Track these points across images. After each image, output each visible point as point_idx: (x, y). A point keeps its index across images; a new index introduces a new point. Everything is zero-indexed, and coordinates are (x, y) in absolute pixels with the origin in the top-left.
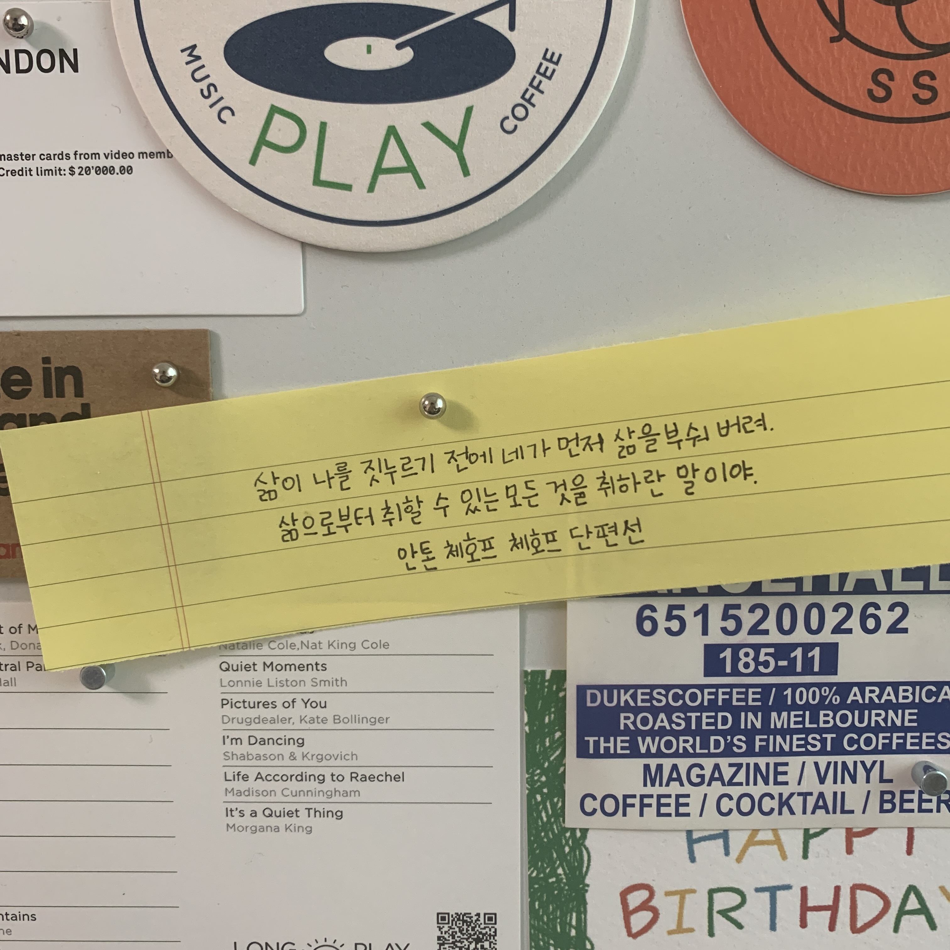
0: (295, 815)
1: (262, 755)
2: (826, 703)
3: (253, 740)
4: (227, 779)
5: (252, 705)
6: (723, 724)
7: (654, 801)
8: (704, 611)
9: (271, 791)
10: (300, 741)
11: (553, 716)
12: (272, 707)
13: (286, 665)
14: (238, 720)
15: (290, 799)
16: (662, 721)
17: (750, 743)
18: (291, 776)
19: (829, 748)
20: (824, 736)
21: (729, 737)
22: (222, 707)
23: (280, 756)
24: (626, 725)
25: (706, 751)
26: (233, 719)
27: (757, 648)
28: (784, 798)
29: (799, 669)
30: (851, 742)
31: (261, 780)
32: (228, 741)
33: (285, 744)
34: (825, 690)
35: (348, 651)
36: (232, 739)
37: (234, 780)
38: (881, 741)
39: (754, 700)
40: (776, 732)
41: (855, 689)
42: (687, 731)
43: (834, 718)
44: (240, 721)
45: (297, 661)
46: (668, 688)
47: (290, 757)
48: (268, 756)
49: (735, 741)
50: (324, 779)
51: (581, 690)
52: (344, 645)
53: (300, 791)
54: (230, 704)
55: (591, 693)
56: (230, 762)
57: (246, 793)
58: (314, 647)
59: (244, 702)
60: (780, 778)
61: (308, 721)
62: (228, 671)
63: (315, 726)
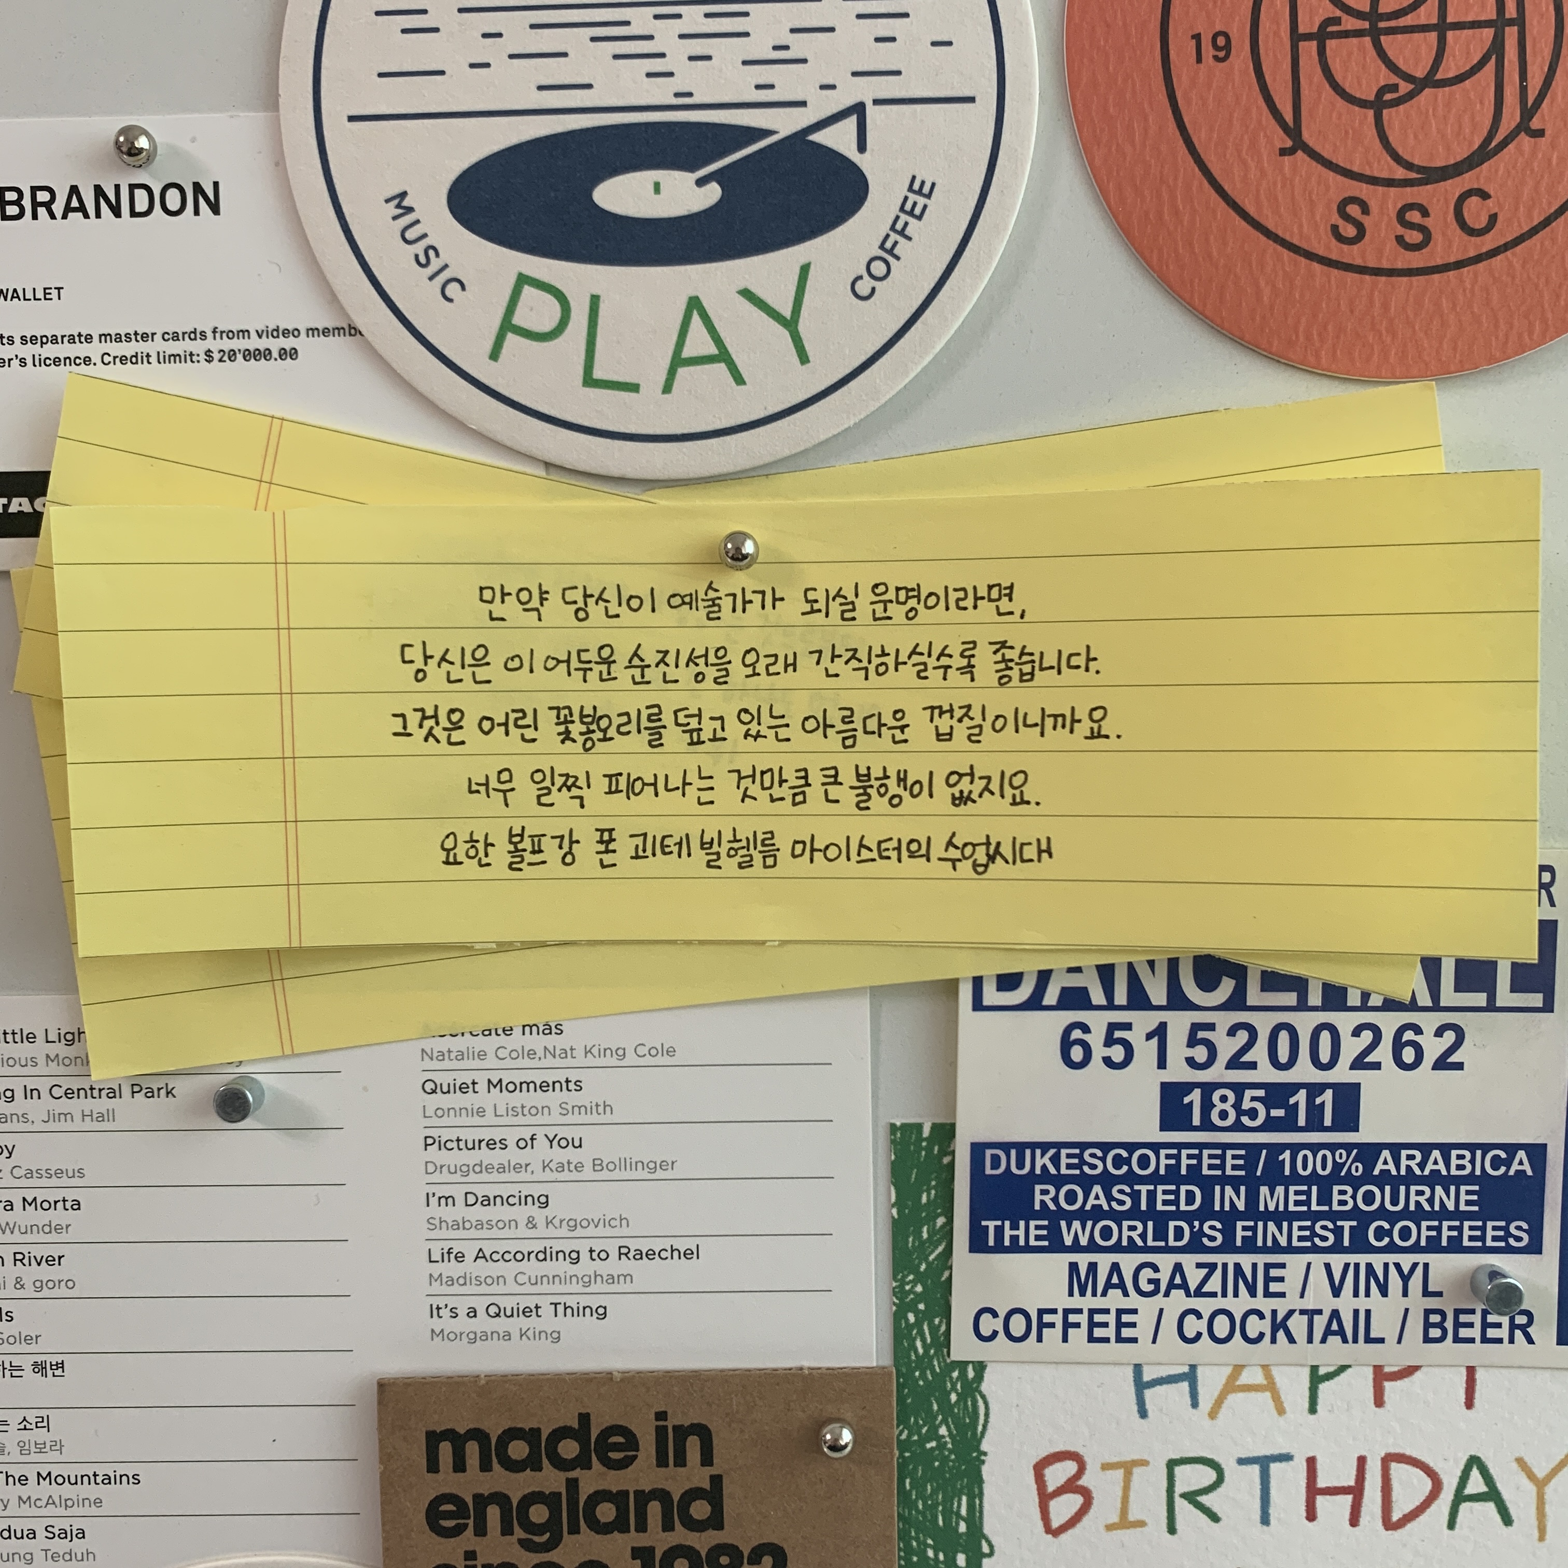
0: (534, 1313)
1: (484, 1223)
2: (1343, 1174)
3: (471, 1199)
4: (432, 1259)
5: (470, 1146)
6: (1187, 1204)
7: (1083, 1319)
8: (1160, 1033)
9: (498, 1278)
10: (543, 1199)
11: (933, 1192)
12: (501, 1148)
13: (521, 1084)
14: (449, 1169)
15: (528, 1289)
16: (1097, 1197)
17: (1228, 1232)
18: (529, 1254)
19: (1346, 1243)
20: (1339, 1223)
21: (1196, 1223)
22: (426, 1149)
23: (513, 1223)
24: (1043, 1202)
25: (1163, 1244)
26: (442, 1167)
27: (1239, 1089)
28: (1280, 1316)
29: (1302, 1122)
30: (1380, 1234)
31: (483, 1260)
32: (434, 1201)
33: (520, 1204)
34: (1341, 1154)
35: (614, 1061)
36: (440, 1198)
37: (443, 1261)
38: (1425, 1233)
39: (1234, 1167)
40: (1267, 1216)
41: (1386, 1153)
42: (1134, 1213)
43: (1354, 1197)
44: (453, 1170)
45: (538, 1077)
46: (1106, 1147)
47: (527, 1224)
48: (493, 1223)
49: (1206, 1230)
50: (578, 1258)
51: (978, 1149)
52: (608, 1052)
53: (542, 1277)
54: (437, 1144)
55: (992, 1155)
56: (437, 1234)
57: (461, 1281)
58: (563, 1055)
59: (458, 1140)
60: (1273, 1287)
61: (554, 1170)
62: (434, 1094)
63: (566, 1175)
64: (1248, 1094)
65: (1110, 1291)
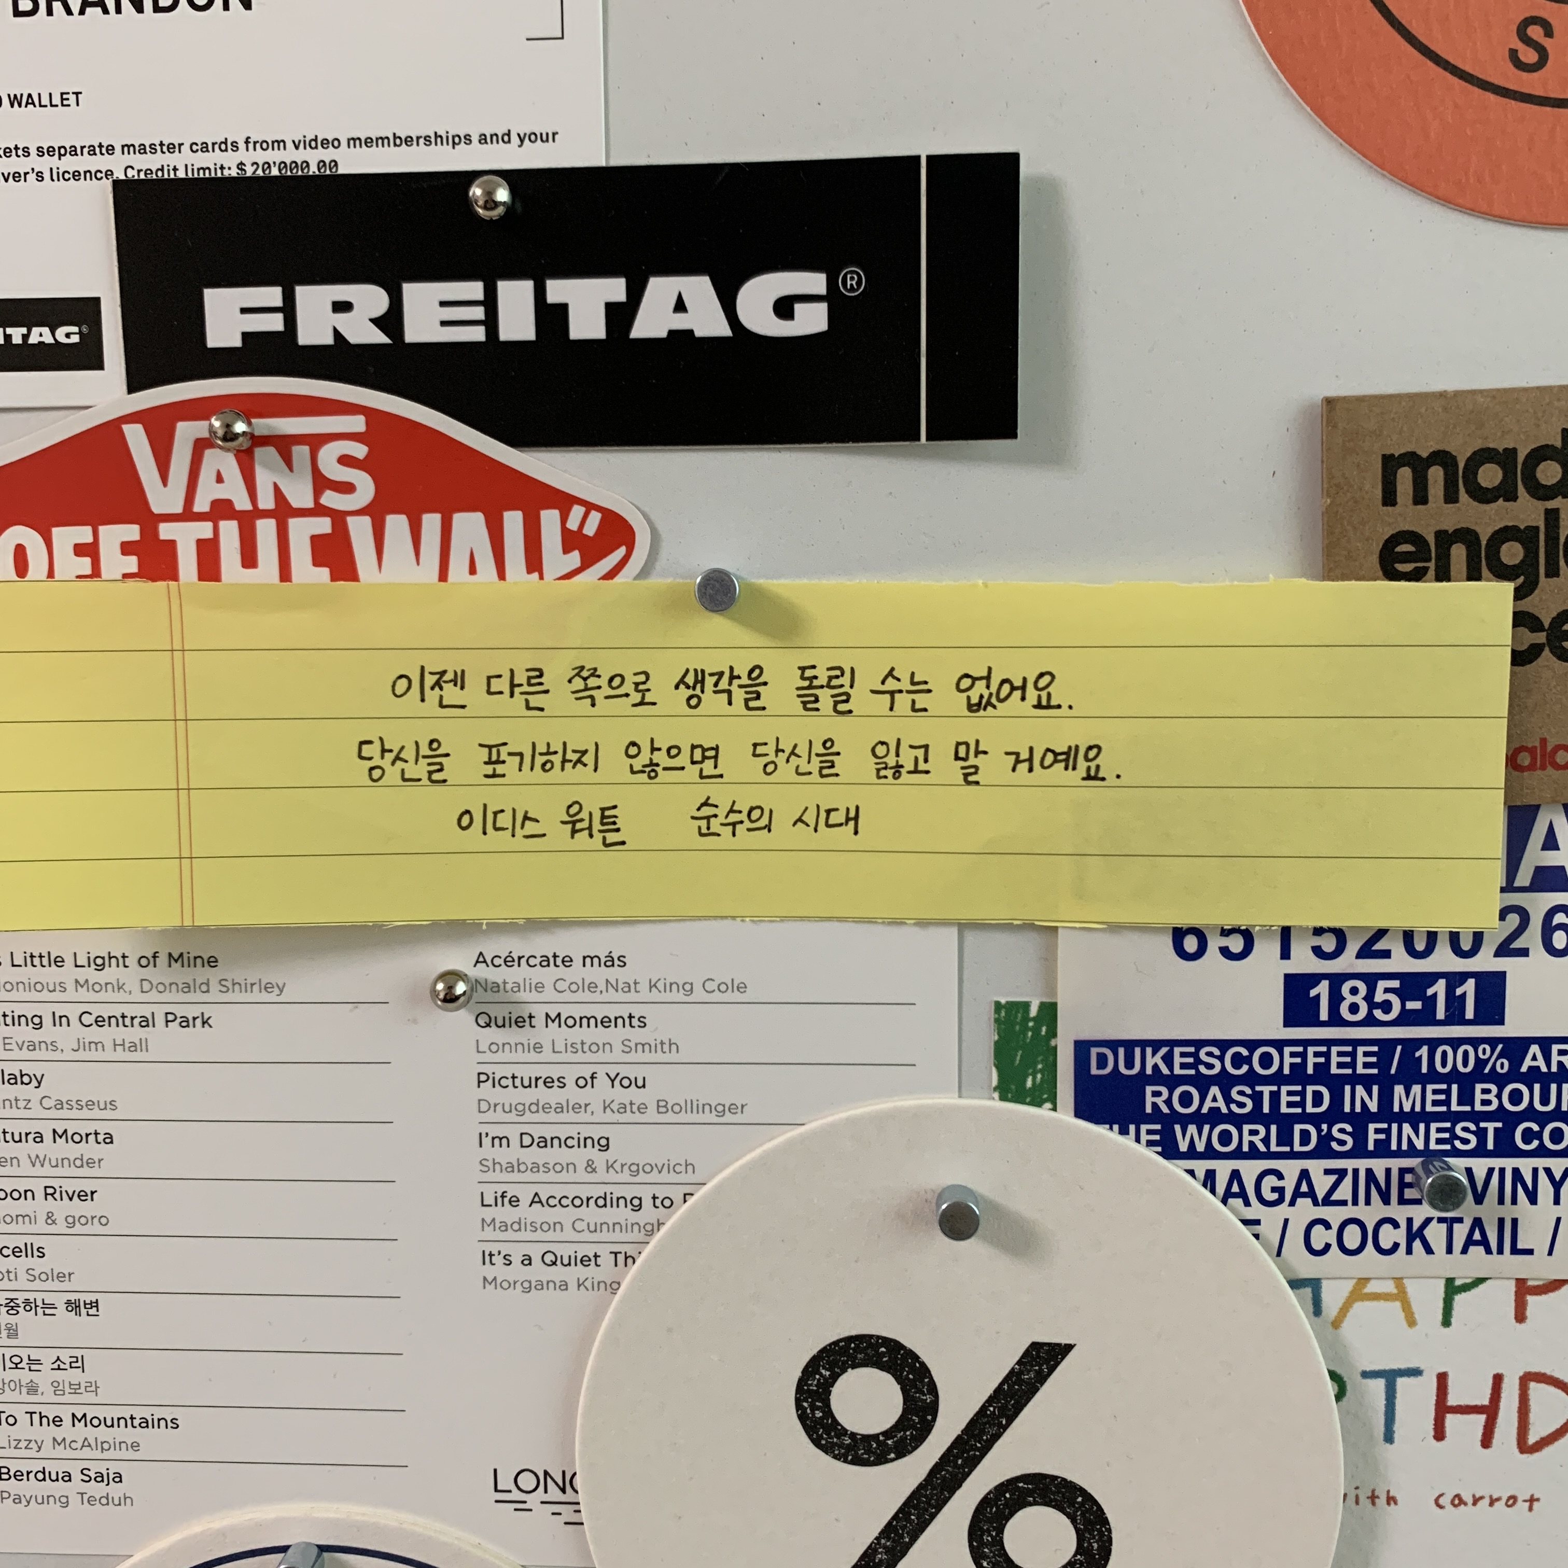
0: (593, 1263)
1: (541, 1165)
2: (1487, 1071)
3: (527, 1140)
4: (485, 1203)
5: (526, 1083)
6: (1314, 1106)
9: (555, 1224)
10: (603, 1142)
11: (1039, 1076)
12: (559, 1087)
13: (581, 1018)
14: (503, 1108)
15: (586, 1236)
16: (1215, 1099)
17: (1360, 1136)
18: (588, 1199)
19: (1490, 1146)
20: (1482, 1125)
21: (1324, 1127)
22: (479, 1086)
23: (571, 1167)
24: (1155, 1105)
25: (1287, 1149)
26: (495, 1105)
27: (1371, 980)
28: (1416, 1225)
29: (1441, 1014)
30: (1528, 1136)
31: (539, 1204)
32: (487, 1141)
33: (579, 1147)
34: (1484, 1050)
35: (680, 997)
36: (493, 1139)
37: (496, 1205)
39: (1366, 1065)
40: (1402, 1117)
41: (1535, 1049)
42: (1256, 1116)
43: (1499, 1096)
44: (507, 1109)
45: (600, 1012)
46: (1224, 1045)
47: (586, 1168)
48: (550, 1166)
49: (1335, 1132)
50: (640, 1204)
51: (1082, 1048)
52: (674, 987)
53: (601, 1224)
54: (491, 1081)
55: (1098, 1054)
56: (490, 1176)
57: (516, 1227)
58: (626, 989)
59: (514, 1077)
60: (1409, 1194)
61: (615, 1110)
62: (488, 1028)
63: (628, 1117)
65: (1230, 1201)
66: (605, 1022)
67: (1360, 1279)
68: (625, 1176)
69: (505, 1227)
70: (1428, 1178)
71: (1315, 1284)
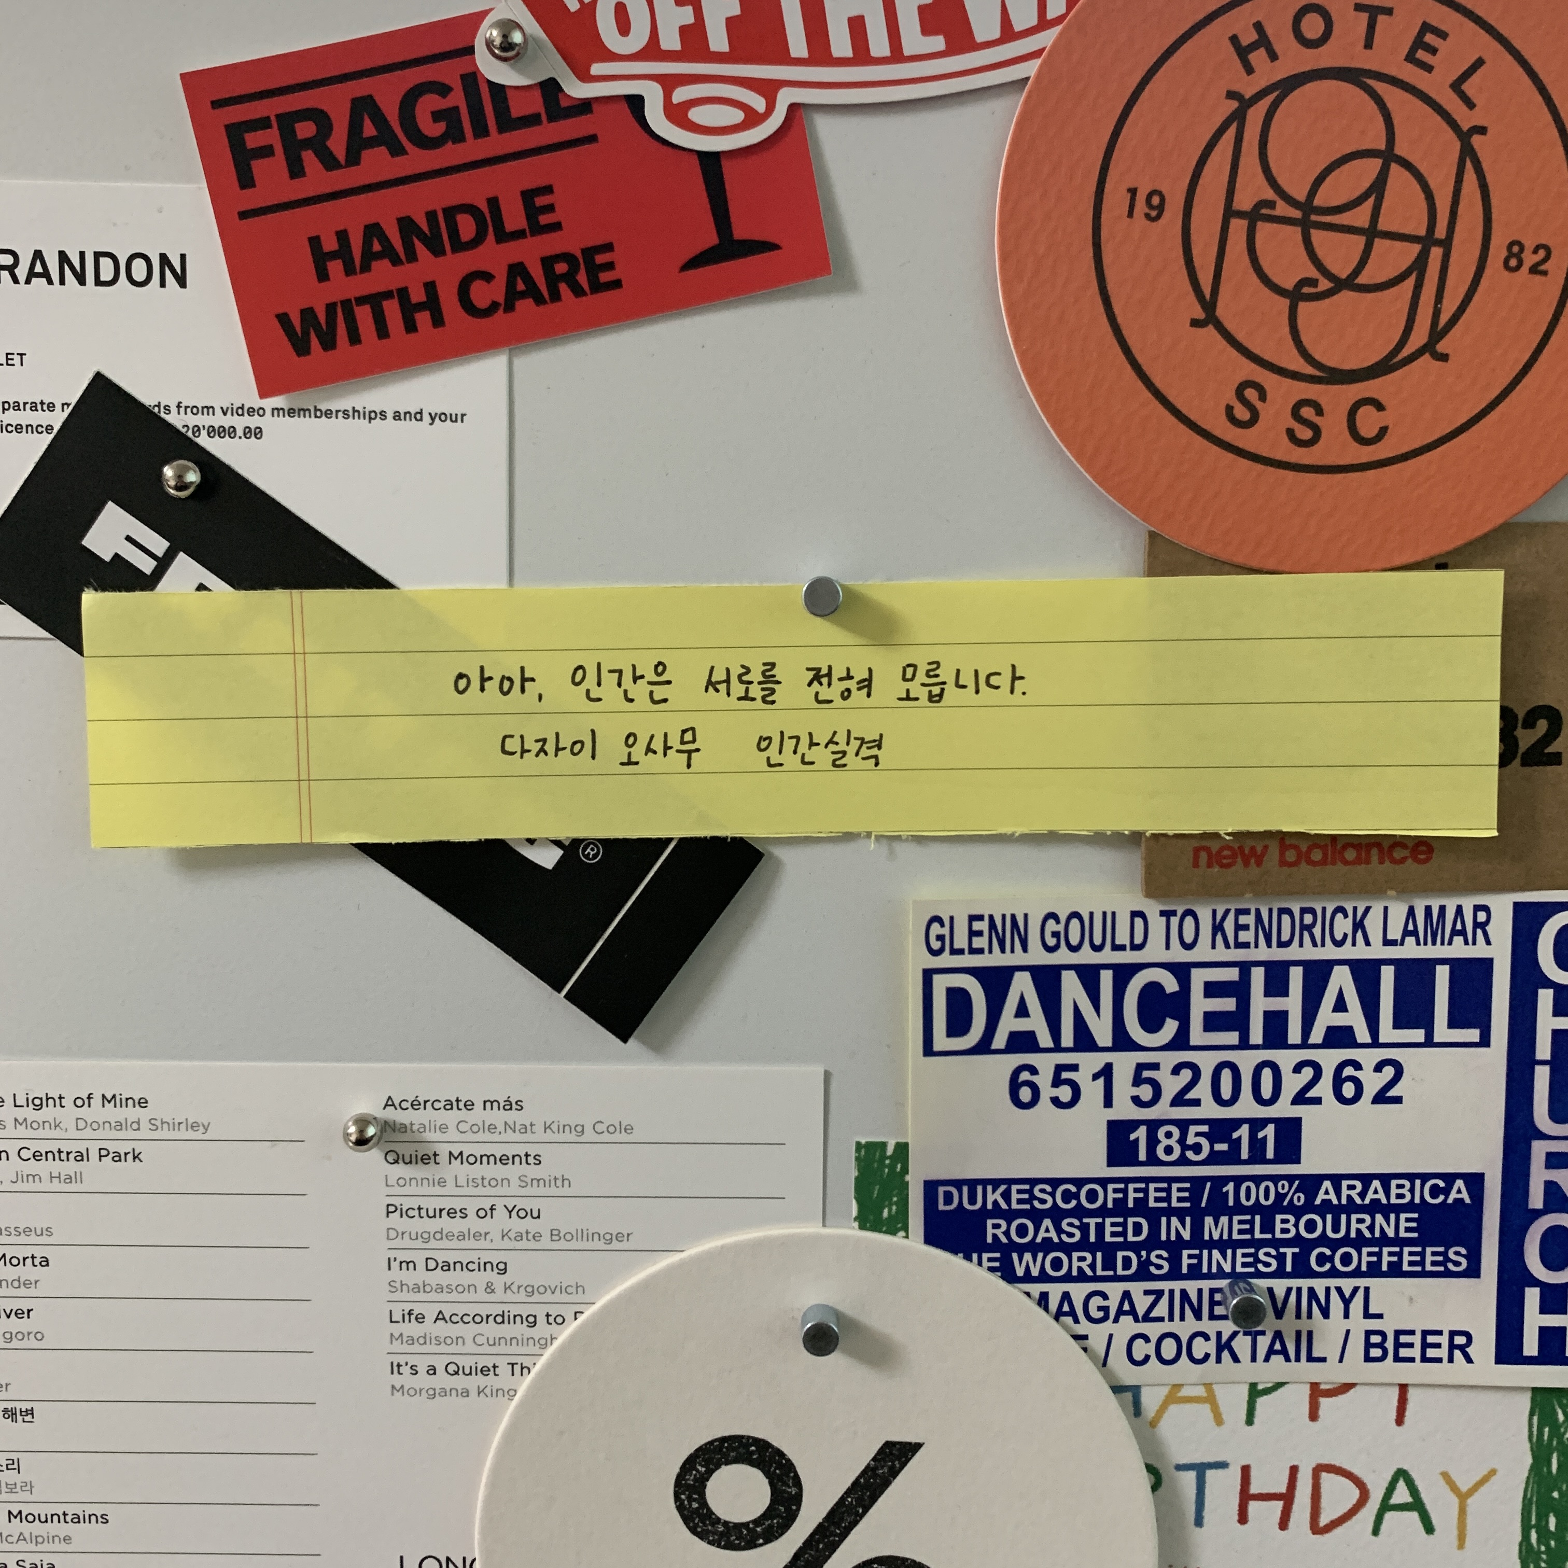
0: (492, 1372)
1: (444, 1287)
2: (1285, 1203)
3: (432, 1265)
4: (393, 1320)
5: (431, 1214)
6: (1134, 1235)
8: (1106, 1072)
9: (457, 1338)
10: (501, 1266)
12: (461, 1217)
13: (482, 1156)
14: (410, 1235)
15: (486, 1349)
16: (1047, 1230)
17: (1175, 1261)
18: (488, 1317)
19: (1289, 1268)
20: (1282, 1250)
21: (1144, 1253)
22: (388, 1217)
23: (472, 1288)
24: (995, 1236)
25: (1111, 1273)
26: (403, 1234)
27: (1184, 1125)
28: (1224, 1338)
29: (1245, 1155)
30: (1321, 1259)
31: (443, 1321)
32: (395, 1265)
33: (479, 1270)
34: (1283, 1185)
35: (573, 1137)
36: (401, 1263)
37: (404, 1322)
38: (1365, 1259)
39: (1180, 1200)
40: (1212, 1245)
41: (1327, 1184)
42: (1083, 1245)
43: (1296, 1226)
44: (414, 1237)
45: (498, 1151)
46: (1055, 1183)
47: (486, 1289)
48: (453, 1288)
49: (1153, 1259)
50: (535, 1321)
51: (931, 1187)
52: (567, 1128)
54: (398, 1213)
55: (945, 1192)
56: (398, 1296)
57: (421, 1341)
58: (523, 1131)
59: (420, 1209)
60: (1219, 1311)
61: (513, 1238)
62: (396, 1164)
63: (524, 1244)
64: (1193, 1129)
65: (1063, 1318)
66: (504, 1160)
67: (1174, 1385)
68: (522, 1297)
69: (412, 1341)
70: (1233, 1299)
71: (1135, 1390)
